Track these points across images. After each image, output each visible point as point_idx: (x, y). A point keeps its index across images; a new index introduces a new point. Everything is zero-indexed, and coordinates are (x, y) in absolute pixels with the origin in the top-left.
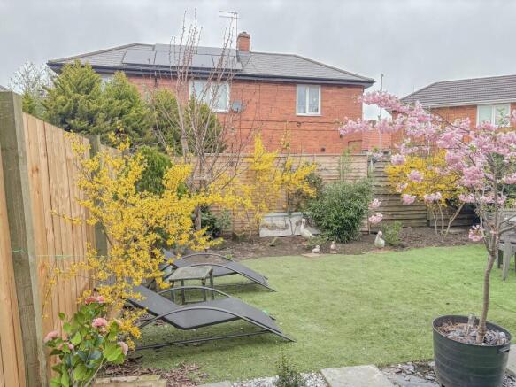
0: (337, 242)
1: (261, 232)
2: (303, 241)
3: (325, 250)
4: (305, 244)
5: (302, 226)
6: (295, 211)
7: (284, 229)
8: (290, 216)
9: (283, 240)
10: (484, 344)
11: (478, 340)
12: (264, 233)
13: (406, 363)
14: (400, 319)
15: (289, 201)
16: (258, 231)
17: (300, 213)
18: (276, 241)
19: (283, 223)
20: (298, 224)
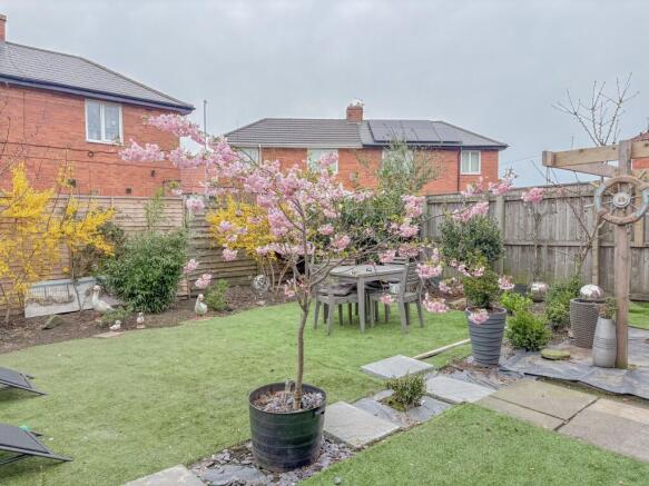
0: (146, 313)
1: (26, 310)
2: (96, 316)
3: (128, 325)
4: (99, 321)
5: (95, 297)
6: (85, 276)
7: (65, 303)
8: (75, 282)
9: (64, 318)
10: (300, 410)
11: (294, 406)
12: (32, 311)
13: (221, 452)
14: (219, 399)
15: (74, 262)
16: (22, 309)
17: (91, 278)
18: (53, 321)
19: (64, 295)
20: (89, 293)
